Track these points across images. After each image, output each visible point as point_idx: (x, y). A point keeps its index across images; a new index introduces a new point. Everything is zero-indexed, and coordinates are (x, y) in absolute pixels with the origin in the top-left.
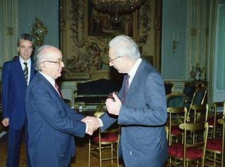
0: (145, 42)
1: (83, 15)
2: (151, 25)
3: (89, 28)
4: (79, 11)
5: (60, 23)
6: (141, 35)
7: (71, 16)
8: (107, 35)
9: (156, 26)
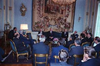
0: (68, 17)
1: (43, 4)
2: (71, 10)
4: (41, 2)
5: (32, 7)
8: (52, 13)
9: (72, 10)
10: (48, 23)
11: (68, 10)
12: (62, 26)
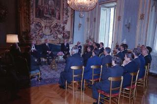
0: (66, 23)
3: (36, 13)
6: (65, 19)
7: (25, 4)
8: (46, 18)
9: (72, 15)
10: (41, 31)
11: (67, 14)
12: (60, 36)
